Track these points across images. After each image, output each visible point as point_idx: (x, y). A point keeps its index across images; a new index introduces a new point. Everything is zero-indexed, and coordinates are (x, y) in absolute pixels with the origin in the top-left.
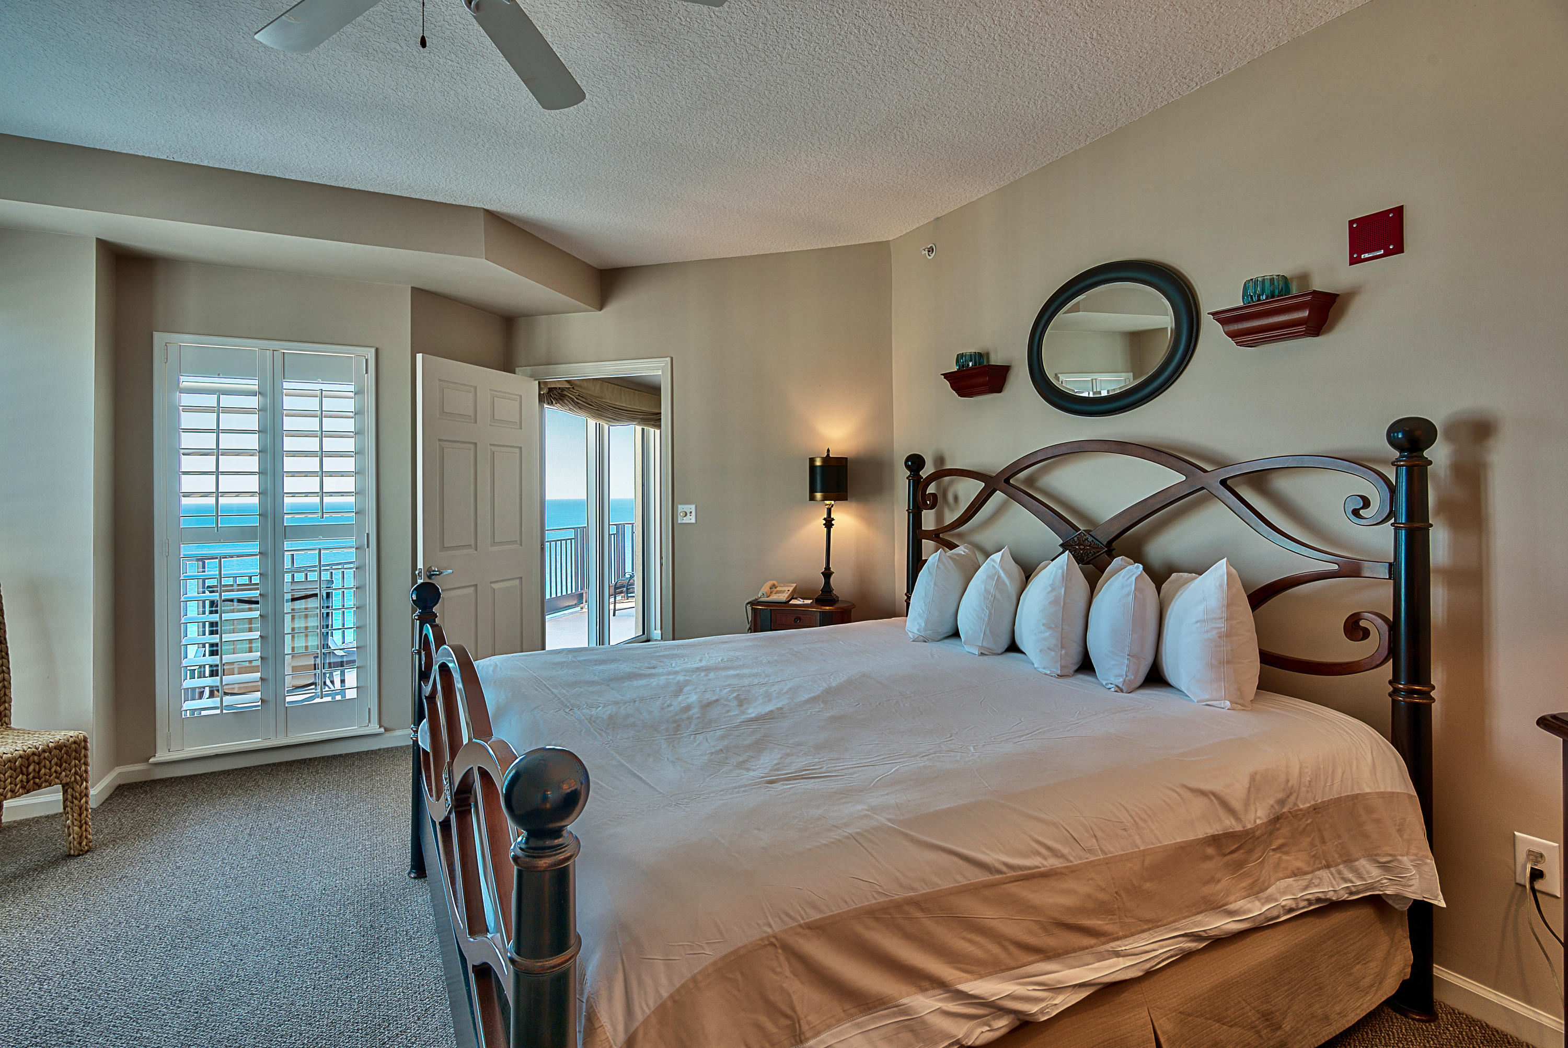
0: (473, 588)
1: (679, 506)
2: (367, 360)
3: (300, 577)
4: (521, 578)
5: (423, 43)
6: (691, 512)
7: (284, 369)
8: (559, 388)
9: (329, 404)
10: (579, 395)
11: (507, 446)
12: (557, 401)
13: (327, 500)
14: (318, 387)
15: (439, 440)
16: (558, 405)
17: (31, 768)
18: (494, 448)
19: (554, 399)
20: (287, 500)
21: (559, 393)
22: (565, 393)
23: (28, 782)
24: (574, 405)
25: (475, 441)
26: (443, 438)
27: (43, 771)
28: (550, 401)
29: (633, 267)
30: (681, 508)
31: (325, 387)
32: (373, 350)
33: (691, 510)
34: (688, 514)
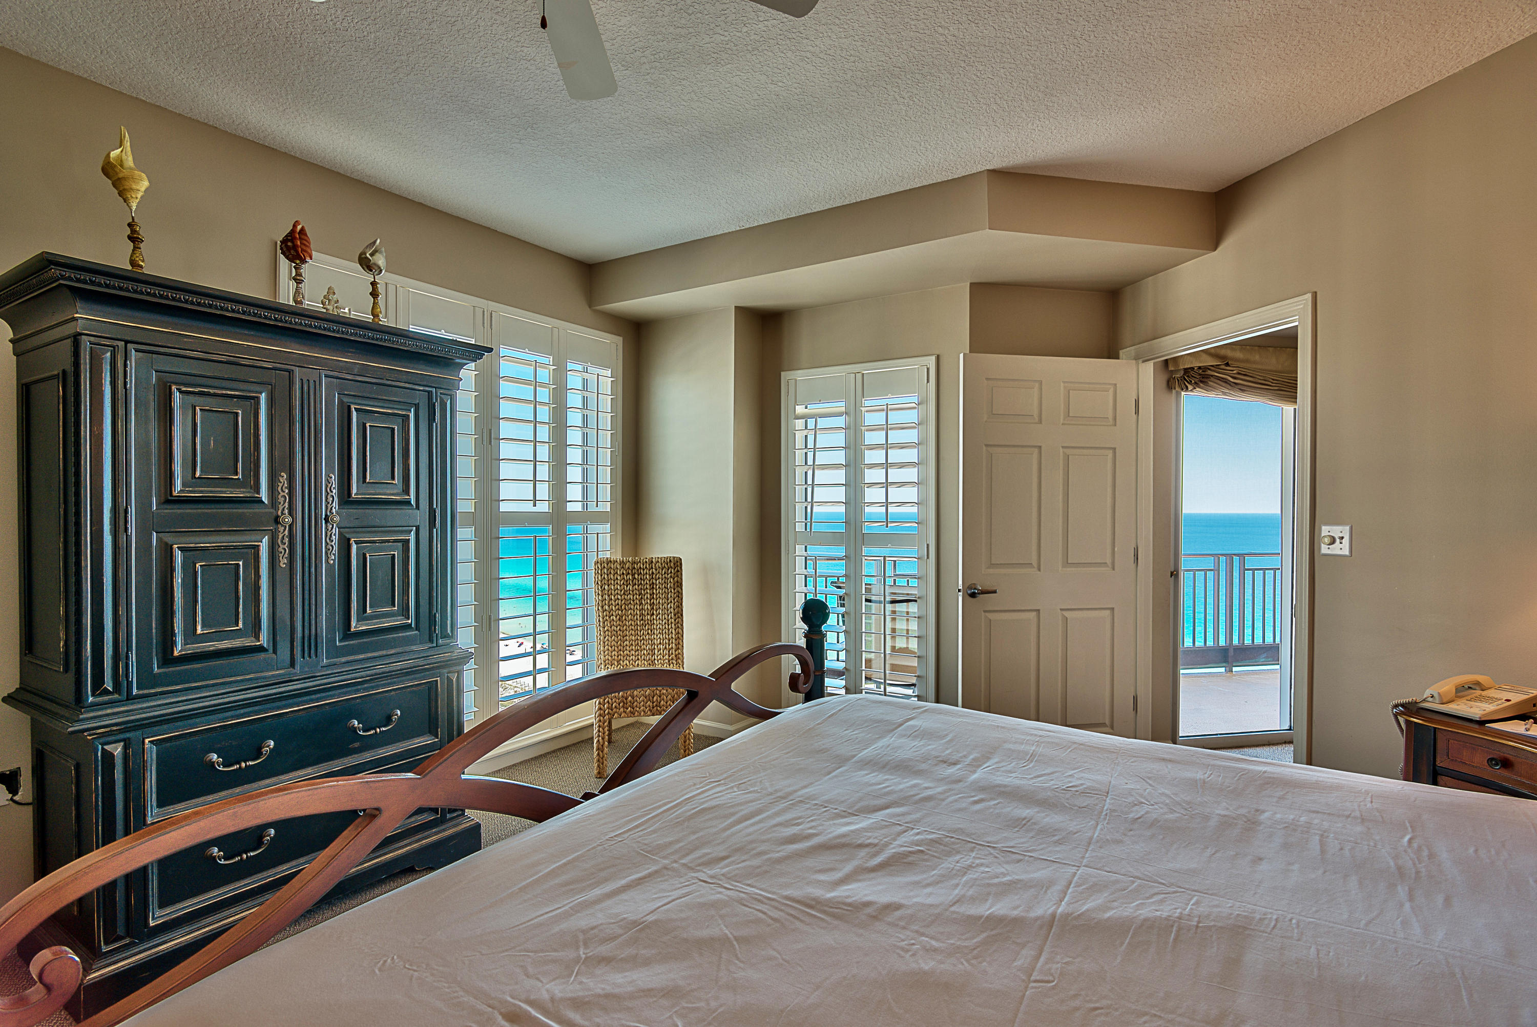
0: (1034, 614)
1: (1324, 528)
2: (928, 369)
3: (902, 582)
4: (1113, 609)
5: (544, 24)
6: (1342, 538)
7: (863, 389)
8: (1200, 368)
9: (894, 418)
10: (1239, 374)
11: (1091, 448)
12: (1196, 385)
13: (891, 509)
14: (884, 402)
15: (987, 445)
16: (1198, 389)
17: (655, 698)
18: (1068, 451)
19: (1190, 383)
20: (867, 510)
21: (1200, 375)
22: (1209, 372)
23: (653, 708)
24: (1230, 387)
25: (1039, 444)
26: (991, 443)
27: (662, 702)
28: (1183, 386)
29: (1259, 172)
30: (1325, 530)
31: (890, 402)
32: (933, 358)
33: (1341, 535)
34: (1338, 541)
